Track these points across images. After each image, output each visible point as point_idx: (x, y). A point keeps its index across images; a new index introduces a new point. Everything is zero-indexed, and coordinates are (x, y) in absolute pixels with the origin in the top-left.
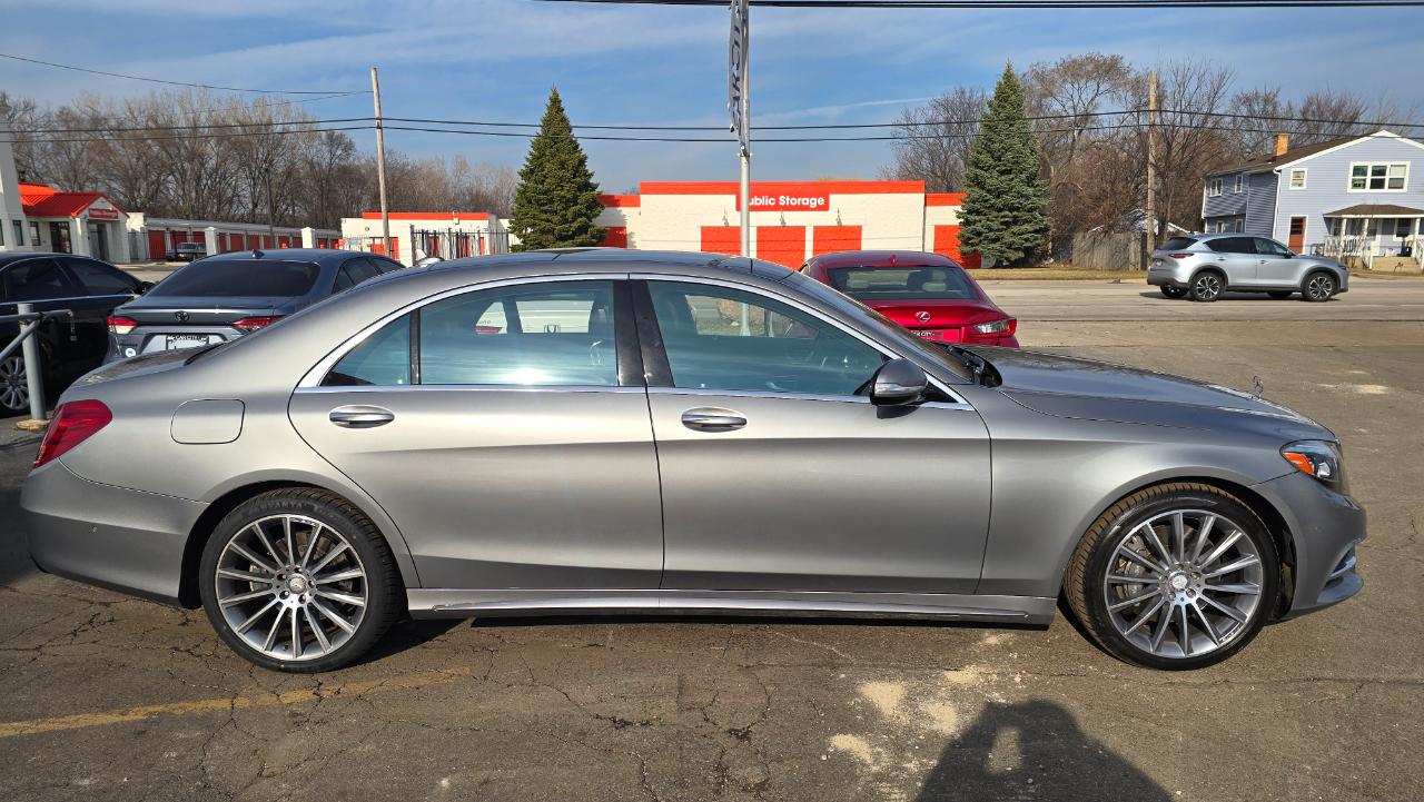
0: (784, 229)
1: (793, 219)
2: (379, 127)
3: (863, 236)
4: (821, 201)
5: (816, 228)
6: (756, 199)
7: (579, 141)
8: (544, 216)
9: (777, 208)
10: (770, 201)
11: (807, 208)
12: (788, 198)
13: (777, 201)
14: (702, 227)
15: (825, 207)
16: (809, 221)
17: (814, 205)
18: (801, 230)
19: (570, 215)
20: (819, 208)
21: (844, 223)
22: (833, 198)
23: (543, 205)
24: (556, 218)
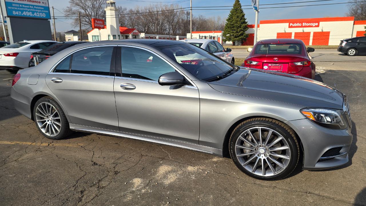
0: (303, 33)
1: (306, 30)
2: (191, 10)
3: (330, 35)
4: (317, 24)
5: (314, 32)
6: (295, 24)
7: (243, 10)
8: (232, 31)
9: (302, 27)
10: (300, 25)
11: (312, 26)
12: (306, 24)
13: (302, 24)
14: (277, 33)
15: (318, 26)
16: (312, 30)
17: (314, 25)
18: (309, 33)
19: (238, 31)
20: (316, 26)
21: (324, 31)
22: (321, 23)
23: (232, 28)
24: (235, 32)
